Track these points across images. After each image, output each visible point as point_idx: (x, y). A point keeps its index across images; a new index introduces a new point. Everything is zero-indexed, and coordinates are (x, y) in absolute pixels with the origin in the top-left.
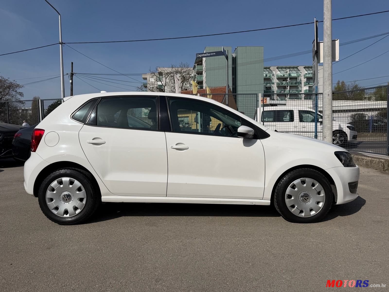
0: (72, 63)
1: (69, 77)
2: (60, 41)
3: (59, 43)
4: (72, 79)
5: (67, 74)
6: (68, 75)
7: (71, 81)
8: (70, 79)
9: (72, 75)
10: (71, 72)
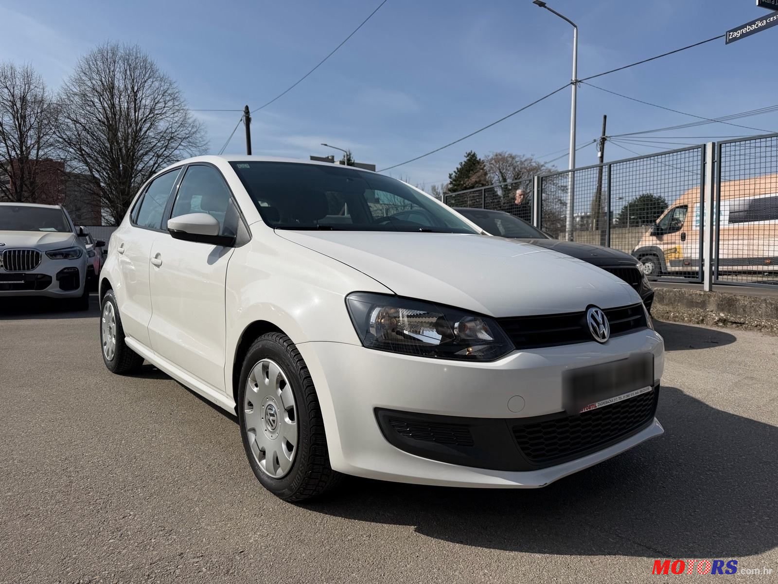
0: (605, 117)
1: (598, 145)
2: (573, 79)
3: (572, 83)
4: (602, 150)
5: (595, 141)
6: (595, 143)
7: (599, 154)
8: (599, 150)
9: (604, 140)
10: (600, 135)
